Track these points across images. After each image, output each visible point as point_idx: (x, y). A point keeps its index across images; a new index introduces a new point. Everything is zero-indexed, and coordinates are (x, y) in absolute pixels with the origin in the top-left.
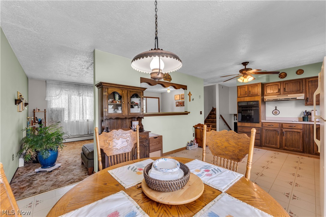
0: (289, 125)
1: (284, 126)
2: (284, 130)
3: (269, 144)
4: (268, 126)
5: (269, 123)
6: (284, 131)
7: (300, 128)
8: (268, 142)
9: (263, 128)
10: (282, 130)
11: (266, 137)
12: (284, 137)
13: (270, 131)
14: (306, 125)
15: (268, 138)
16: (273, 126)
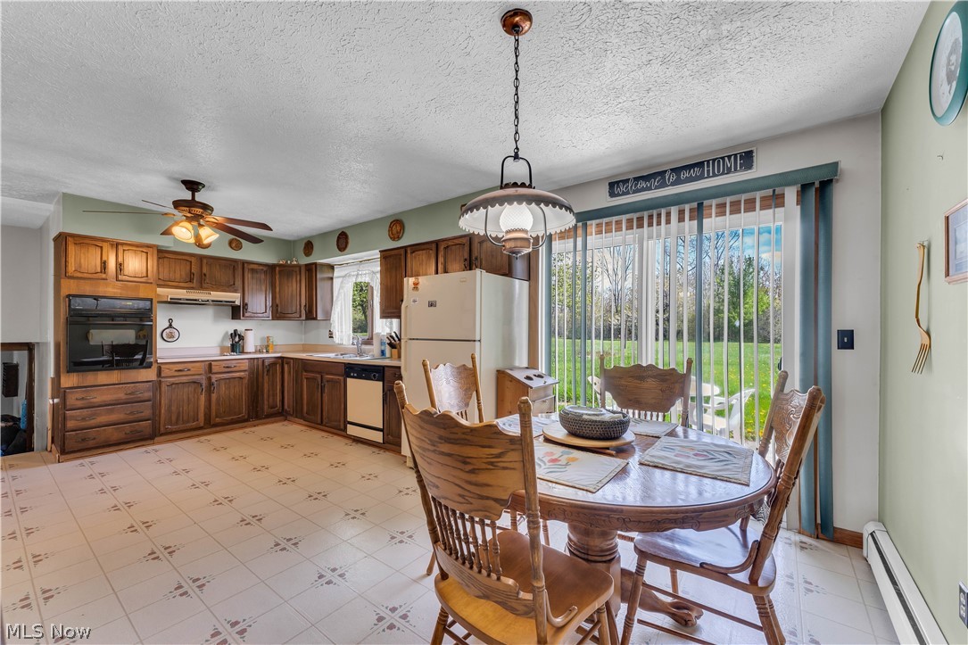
0: (224, 364)
1: (215, 369)
2: (214, 378)
3: (177, 423)
4: (177, 374)
5: (178, 365)
6: (213, 380)
7: (243, 368)
8: (174, 418)
9: (162, 380)
10: (210, 379)
11: (170, 406)
12: (214, 396)
13: (180, 385)
14: (256, 361)
15: (174, 408)
16: (189, 373)
